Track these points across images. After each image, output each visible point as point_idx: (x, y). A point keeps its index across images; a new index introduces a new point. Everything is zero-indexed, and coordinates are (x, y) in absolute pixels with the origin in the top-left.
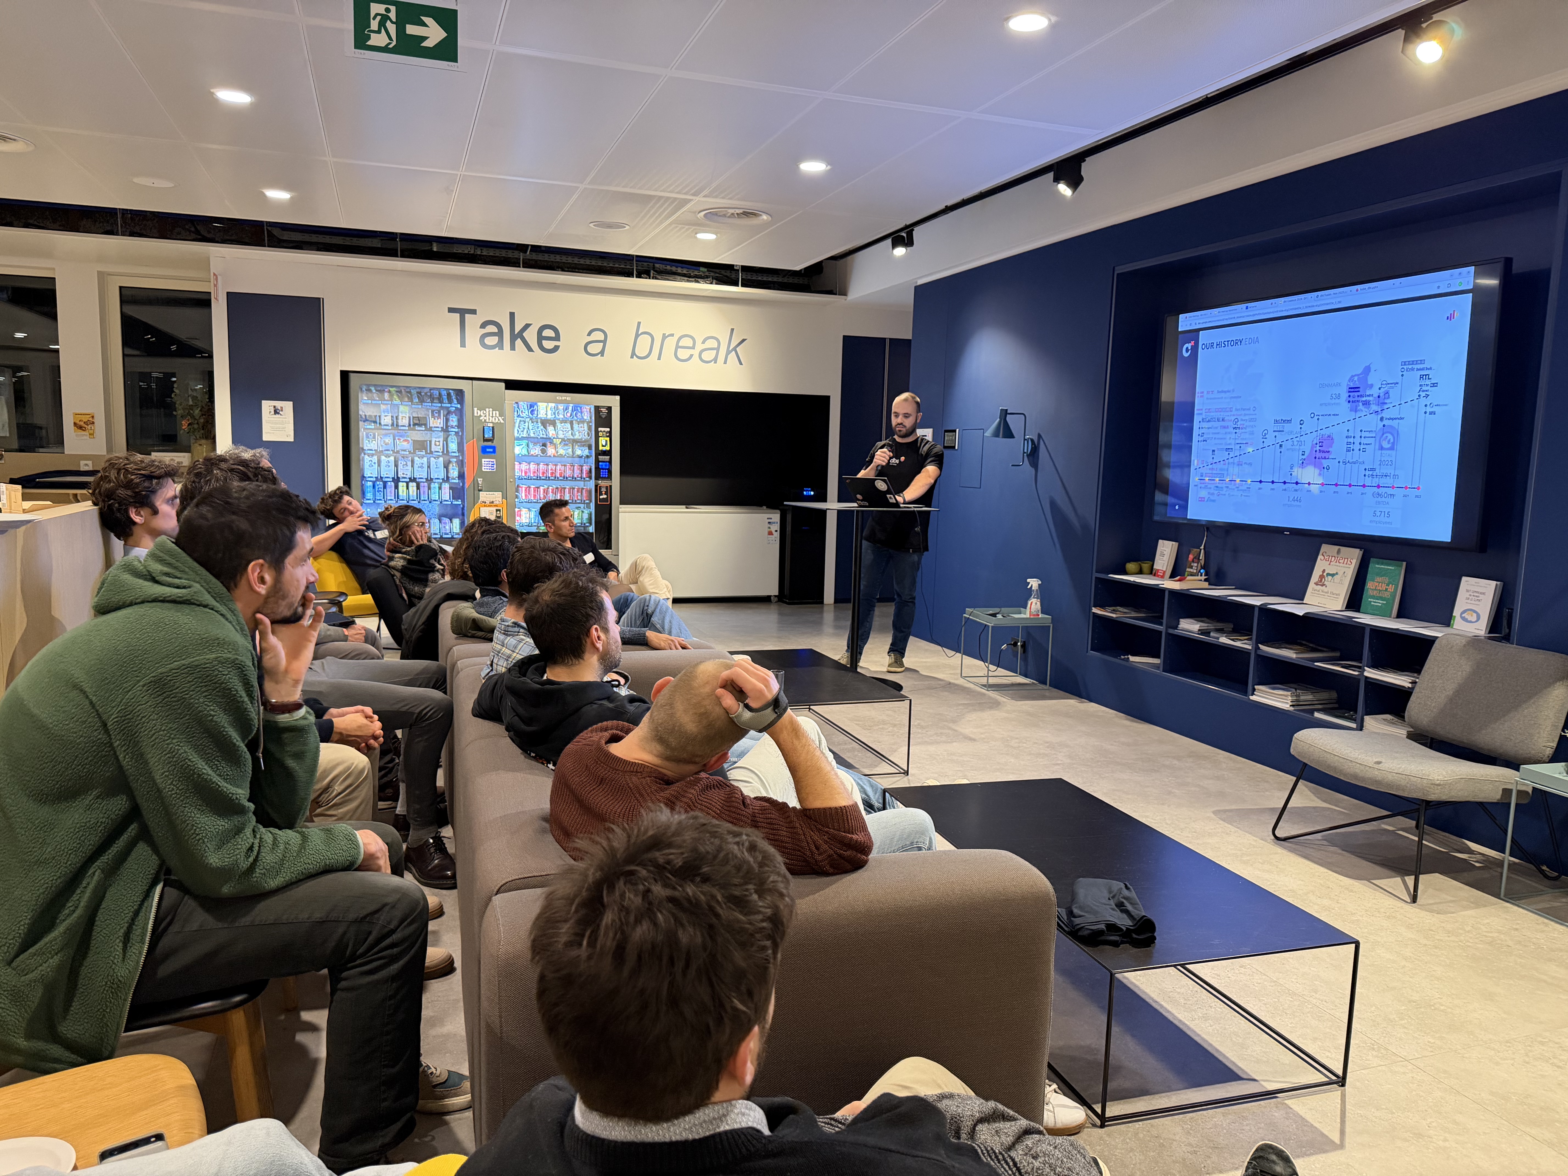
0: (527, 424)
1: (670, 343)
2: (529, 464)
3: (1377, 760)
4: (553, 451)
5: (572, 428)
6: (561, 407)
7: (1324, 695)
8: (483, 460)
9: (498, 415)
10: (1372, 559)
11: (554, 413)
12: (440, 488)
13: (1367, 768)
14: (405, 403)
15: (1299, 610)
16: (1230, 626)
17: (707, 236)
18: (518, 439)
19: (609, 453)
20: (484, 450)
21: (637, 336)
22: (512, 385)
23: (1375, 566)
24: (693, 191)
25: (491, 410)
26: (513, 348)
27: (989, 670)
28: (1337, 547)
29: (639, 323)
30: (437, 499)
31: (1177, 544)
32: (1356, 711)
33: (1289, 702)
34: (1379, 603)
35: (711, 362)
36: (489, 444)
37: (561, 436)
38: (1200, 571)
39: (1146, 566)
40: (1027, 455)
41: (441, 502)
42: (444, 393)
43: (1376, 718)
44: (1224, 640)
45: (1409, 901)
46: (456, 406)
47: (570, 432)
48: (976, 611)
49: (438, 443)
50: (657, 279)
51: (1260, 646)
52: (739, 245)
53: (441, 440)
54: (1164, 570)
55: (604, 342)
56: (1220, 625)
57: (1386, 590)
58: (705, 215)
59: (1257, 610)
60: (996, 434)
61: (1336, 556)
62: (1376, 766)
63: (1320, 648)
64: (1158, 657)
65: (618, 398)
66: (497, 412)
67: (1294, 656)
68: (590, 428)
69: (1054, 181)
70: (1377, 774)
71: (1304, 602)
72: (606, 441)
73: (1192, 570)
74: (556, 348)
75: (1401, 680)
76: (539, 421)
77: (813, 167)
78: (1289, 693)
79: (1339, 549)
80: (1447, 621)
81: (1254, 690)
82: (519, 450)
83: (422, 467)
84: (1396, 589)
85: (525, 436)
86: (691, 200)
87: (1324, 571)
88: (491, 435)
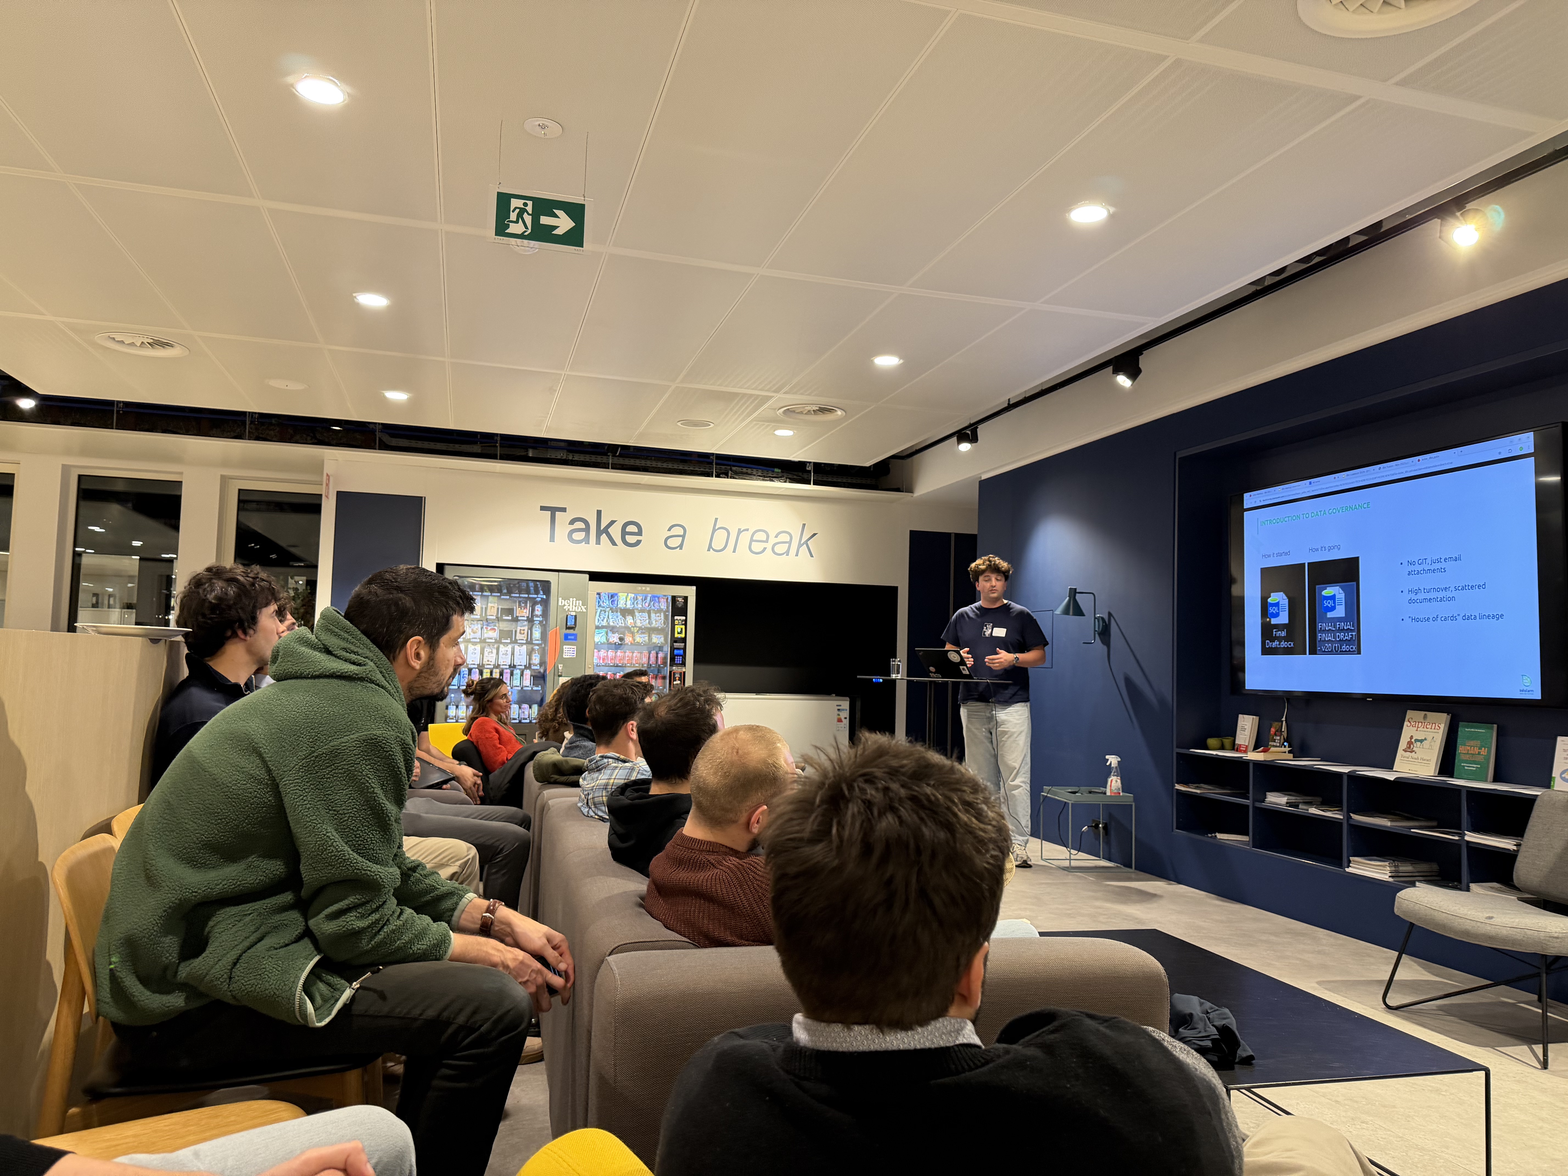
0: (607, 613)
1: (745, 538)
2: (607, 651)
3: (1488, 915)
4: (631, 639)
5: (650, 617)
6: (640, 598)
7: (1424, 867)
8: (565, 647)
9: (581, 605)
10: (1461, 724)
11: (633, 603)
12: (522, 675)
13: (1479, 924)
14: (495, 594)
15: (1390, 776)
16: (1320, 799)
17: (784, 433)
18: (597, 627)
19: (684, 640)
20: (566, 637)
21: (714, 531)
22: (595, 576)
23: (1465, 730)
24: (774, 388)
25: (575, 599)
26: (598, 542)
27: (1071, 854)
28: (1423, 713)
29: (716, 519)
30: (519, 684)
31: (1258, 718)
32: (1460, 882)
33: (1388, 872)
34: (1473, 767)
35: (783, 554)
36: (571, 631)
37: (639, 624)
38: (1283, 744)
39: (1227, 741)
40: (1099, 634)
41: (522, 688)
42: (531, 584)
43: (1482, 886)
44: (1313, 811)
45: (1540, 1067)
46: (542, 596)
47: (647, 621)
48: (1054, 789)
49: (522, 632)
50: (734, 478)
51: (1352, 815)
52: (813, 442)
53: (526, 628)
54: (1247, 744)
55: (683, 536)
56: (1308, 799)
57: (1479, 753)
58: (785, 412)
59: (1345, 779)
60: (1066, 611)
61: (1423, 721)
62: (1488, 921)
63: (1415, 817)
64: (1246, 834)
65: (694, 588)
66: (581, 602)
67: (1389, 824)
68: (666, 617)
69: (1113, 373)
70: (1488, 929)
71: (1394, 770)
72: (682, 629)
73: (1275, 744)
74: (638, 542)
75: (1505, 843)
76: (619, 611)
77: (887, 361)
78: (1387, 863)
79: (1425, 714)
80: (1546, 782)
81: (1349, 862)
82: (600, 638)
83: (506, 654)
84: (1489, 752)
85: (605, 625)
86: (772, 397)
87: (1412, 737)
88: (573, 623)
